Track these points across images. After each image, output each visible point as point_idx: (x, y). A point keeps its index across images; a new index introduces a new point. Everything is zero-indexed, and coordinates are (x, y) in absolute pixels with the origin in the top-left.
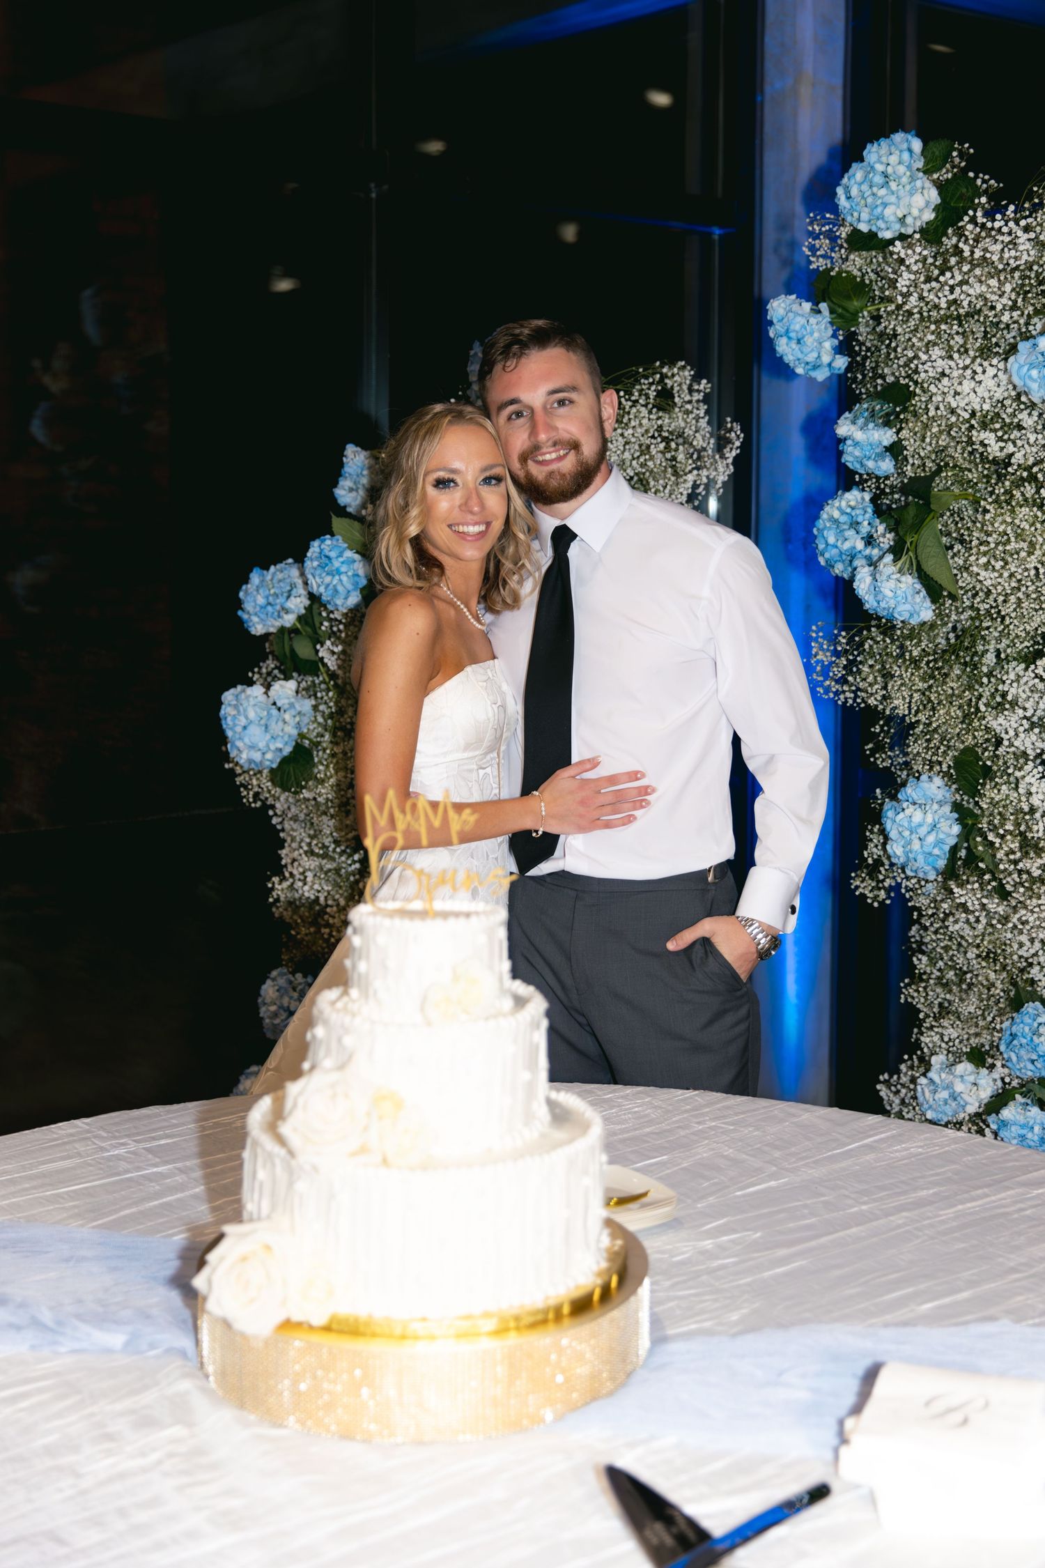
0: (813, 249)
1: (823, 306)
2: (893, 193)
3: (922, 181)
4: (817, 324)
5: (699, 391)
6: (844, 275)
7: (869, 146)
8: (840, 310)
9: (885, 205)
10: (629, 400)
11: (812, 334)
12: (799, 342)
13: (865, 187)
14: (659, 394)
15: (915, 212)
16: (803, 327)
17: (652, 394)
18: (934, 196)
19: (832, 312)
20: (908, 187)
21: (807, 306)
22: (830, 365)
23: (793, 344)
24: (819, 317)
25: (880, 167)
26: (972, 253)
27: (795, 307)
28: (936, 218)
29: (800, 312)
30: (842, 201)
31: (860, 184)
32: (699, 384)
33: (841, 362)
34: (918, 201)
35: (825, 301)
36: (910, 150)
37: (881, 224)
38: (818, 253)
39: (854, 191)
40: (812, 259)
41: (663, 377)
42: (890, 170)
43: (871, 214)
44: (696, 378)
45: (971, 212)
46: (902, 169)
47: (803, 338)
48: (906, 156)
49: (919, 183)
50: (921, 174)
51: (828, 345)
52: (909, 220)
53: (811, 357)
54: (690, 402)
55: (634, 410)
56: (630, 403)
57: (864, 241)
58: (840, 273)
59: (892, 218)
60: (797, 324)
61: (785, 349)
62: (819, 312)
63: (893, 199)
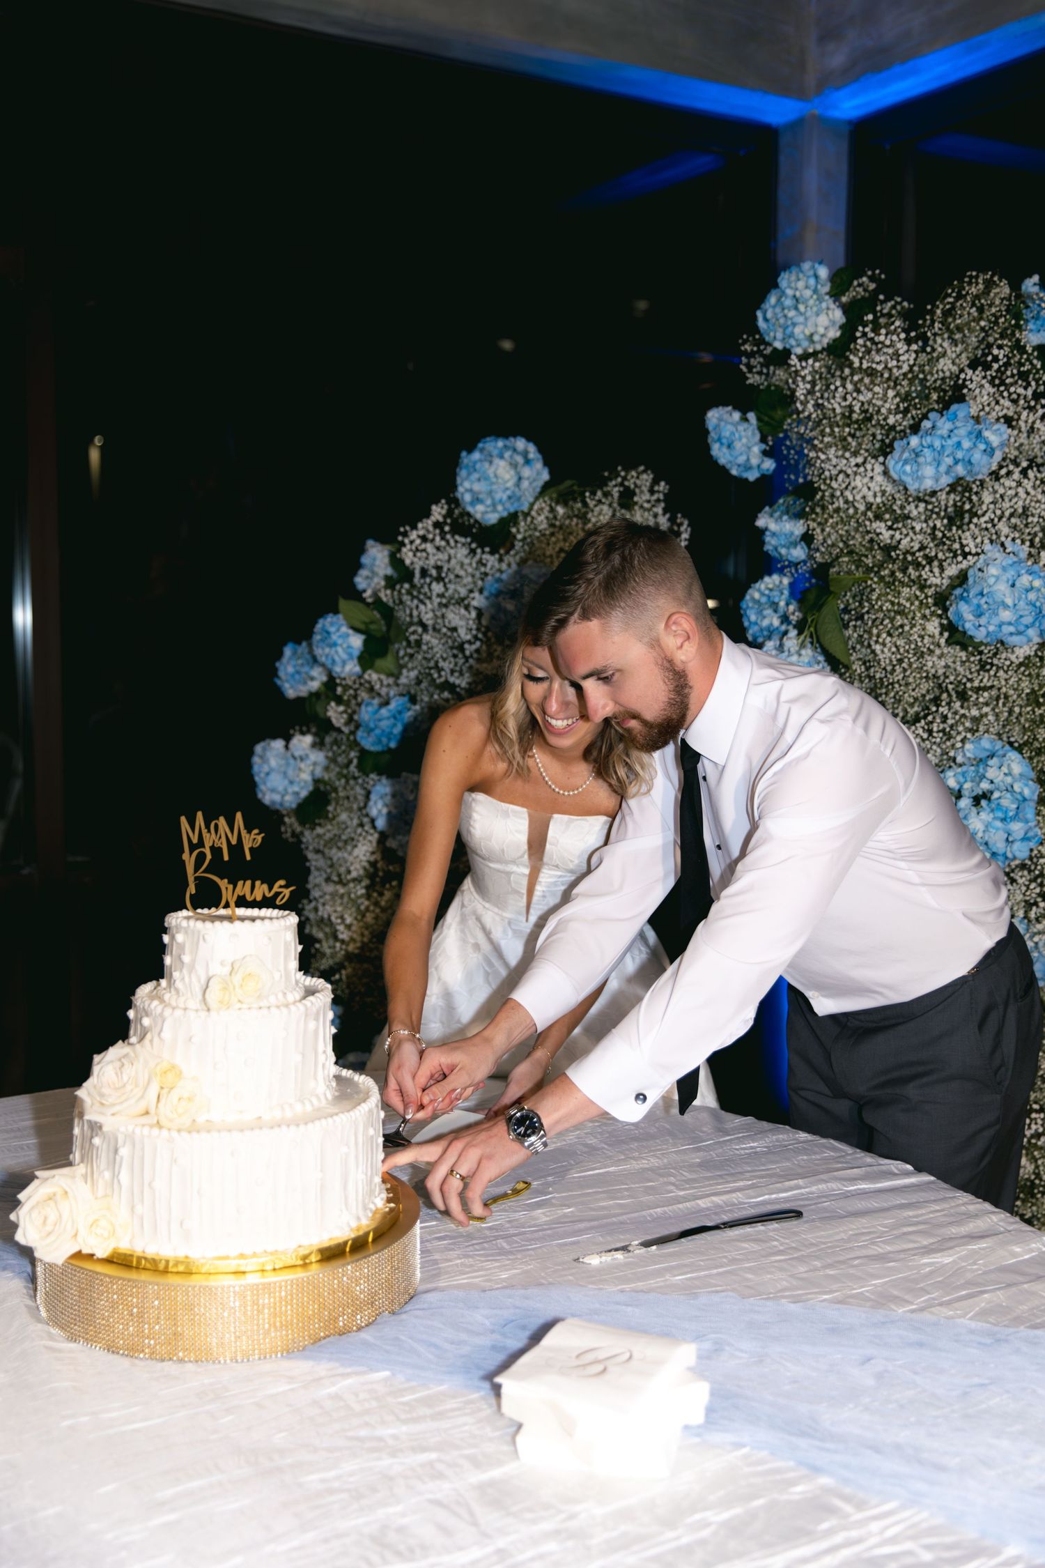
0: (750, 368)
1: (751, 416)
2: (801, 314)
3: (829, 302)
4: (745, 430)
5: (659, 492)
6: (773, 388)
7: (782, 274)
8: (766, 419)
9: (794, 325)
10: (593, 499)
11: (740, 439)
12: (729, 447)
13: (778, 310)
14: (621, 494)
15: (821, 330)
16: (733, 433)
17: (616, 495)
18: (838, 315)
19: (759, 419)
20: (815, 309)
21: (737, 416)
22: (759, 466)
23: (725, 450)
24: (746, 425)
25: (789, 292)
26: (861, 363)
27: (726, 416)
28: (842, 335)
29: (730, 421)
30: (761, 324)
31: (774, 307)
32: (659, 485)
33: (769, 465)
34: (823, 320)
35: (751, 410)
36: (816, 277)
37: (793, 342)
38: (754, 370)
39: (769, 315)
40: (749, 375)
41: (625, 478)
42: (798, 294)
43: (784, 333)
44: (655, 482)
45: (860, 328)
46: (808, 293)
47: (733, 442)
48: (812, 281)
49: (824, 305)
50: (827, 297)
51: (756, 450)
52: (816, 338)
53: (742, 459)
54: (649, 501)
55: (597, 509)
56: (594, 503)
57: (782, 357)
58: (769, 386)
59: (801, 336)
60: (727, 431)
61: (719, 453)
62: (746, 420)
63: (801, 319)
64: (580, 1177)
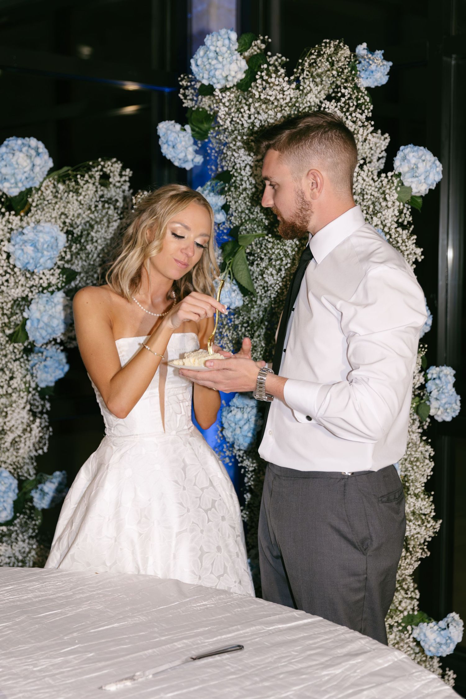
0: (185, 96)
1: (188, 127)
2: (220, 63)
3: (237, 55)
4: (184, 137)
5: (125, 175)
6: (201, 110)
7: (207, 36)
8: (197, 129)
9: (216, 69)
10: (83, 180)
11: (181, 142)
12: (173, 147)
13: (205, 59)
14: (102, 177)
15: (233, 74)
16: (175, 138)
17: (98, 177)
18: (244, 65)
19: (193, 130)
20: (229, 60)
21: (178, 127)
22: (193, 160)
23: (171, 149)
24: (184, 133)
25: (212, 48)
26: (260, 96)
27: (171, 127)
28: (246, 77)
29: (174, 130)
30: (194, 68)
31: (202, 57)
32: (125, 171)
33: (199, 159)
34: (234, 67)
35: (188, 124)
36: (229, 39)
37: (214, 80)
38: (188, 98)
39: (199, 62)
40: (184, 101)
41: (103, 167)
42: (218, 50)
43: (209, 75)
44: (124, 168)
45: (259, 73)
46: (224, 49)
47: (176, 144)
48: (227, 42)
49: (234, 57)
50: (236, 52)
51: (191, 149)
52: (230, 78)
53: (182, 156)
54: (119, 182)
55: (85, 186)
56: (83, 182)
57: (208, 90)
58: (198, 108)
59: (220, 77)
60: (172, 137)
61: (167, 151)
62: (185, 130)
63: (220, 66)
64: (95, 632)
